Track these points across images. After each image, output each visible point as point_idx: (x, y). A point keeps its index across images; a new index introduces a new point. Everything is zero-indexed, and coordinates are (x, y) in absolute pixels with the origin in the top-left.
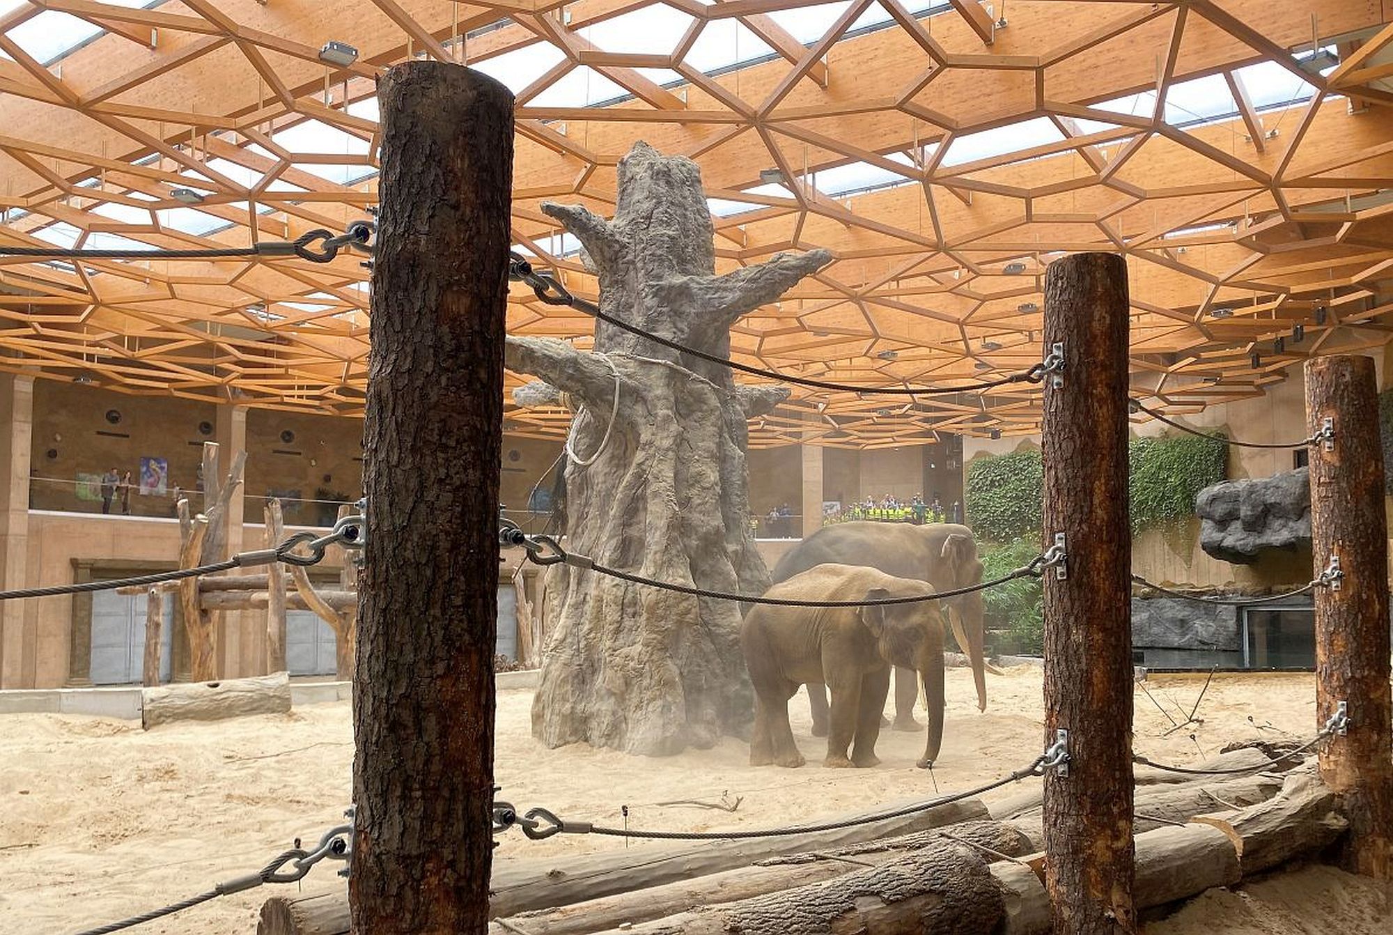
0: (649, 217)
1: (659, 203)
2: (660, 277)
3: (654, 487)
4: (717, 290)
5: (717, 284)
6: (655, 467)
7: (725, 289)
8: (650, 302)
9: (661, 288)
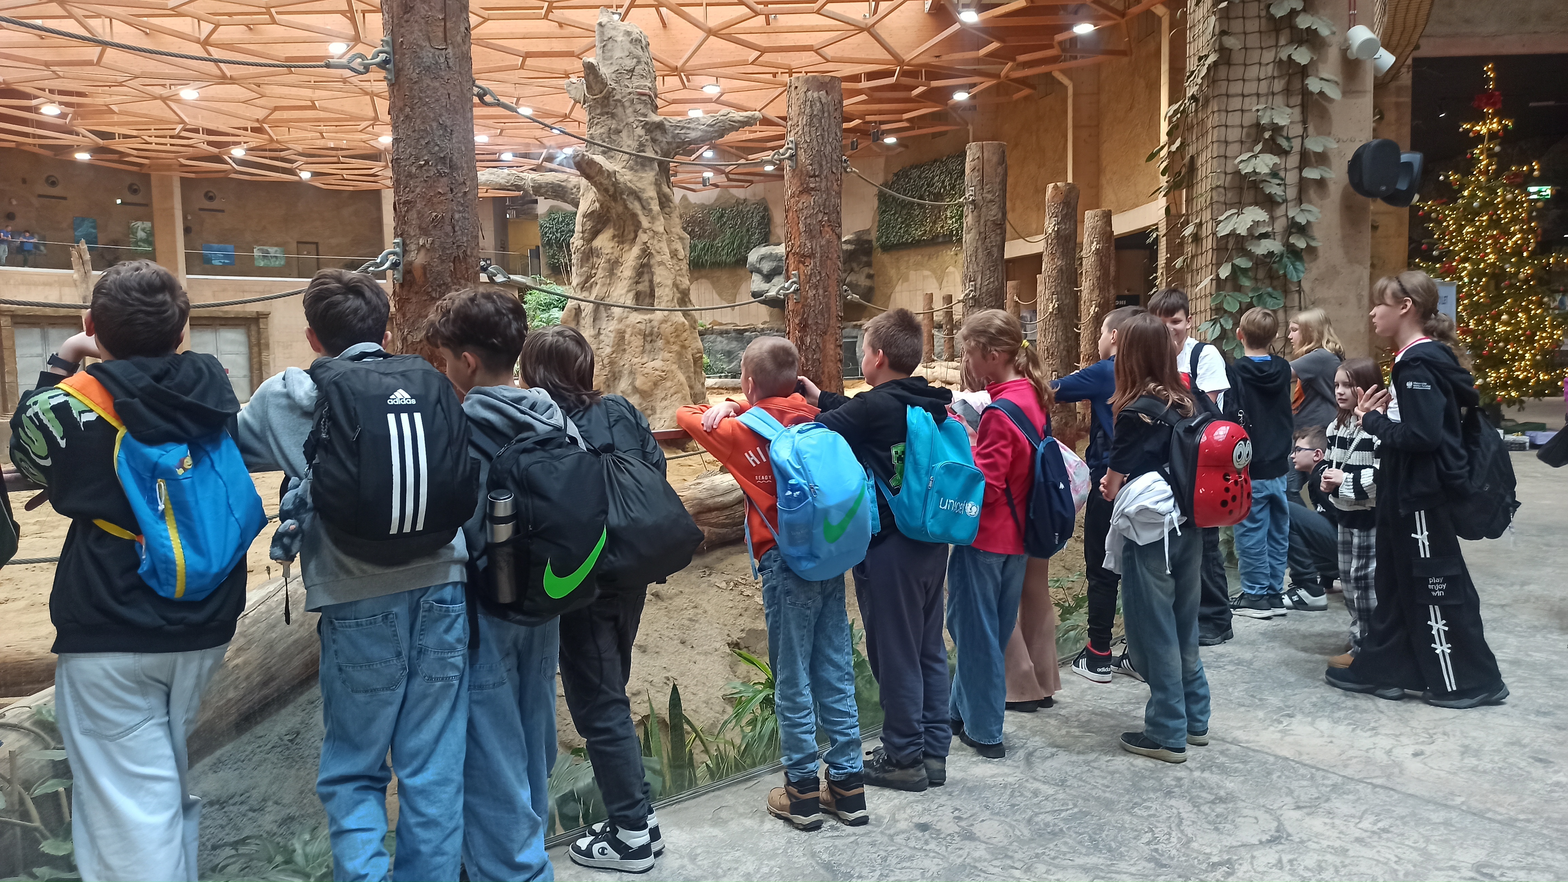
0: (632, 71)
1: (639, 62)
2: (645, 116)
3: (658, 258)
4: (683, 128)
5: (681, 124)
6: (655, 245)
7: (689, 128)
8: (640, 131)
9: (647, 123)
